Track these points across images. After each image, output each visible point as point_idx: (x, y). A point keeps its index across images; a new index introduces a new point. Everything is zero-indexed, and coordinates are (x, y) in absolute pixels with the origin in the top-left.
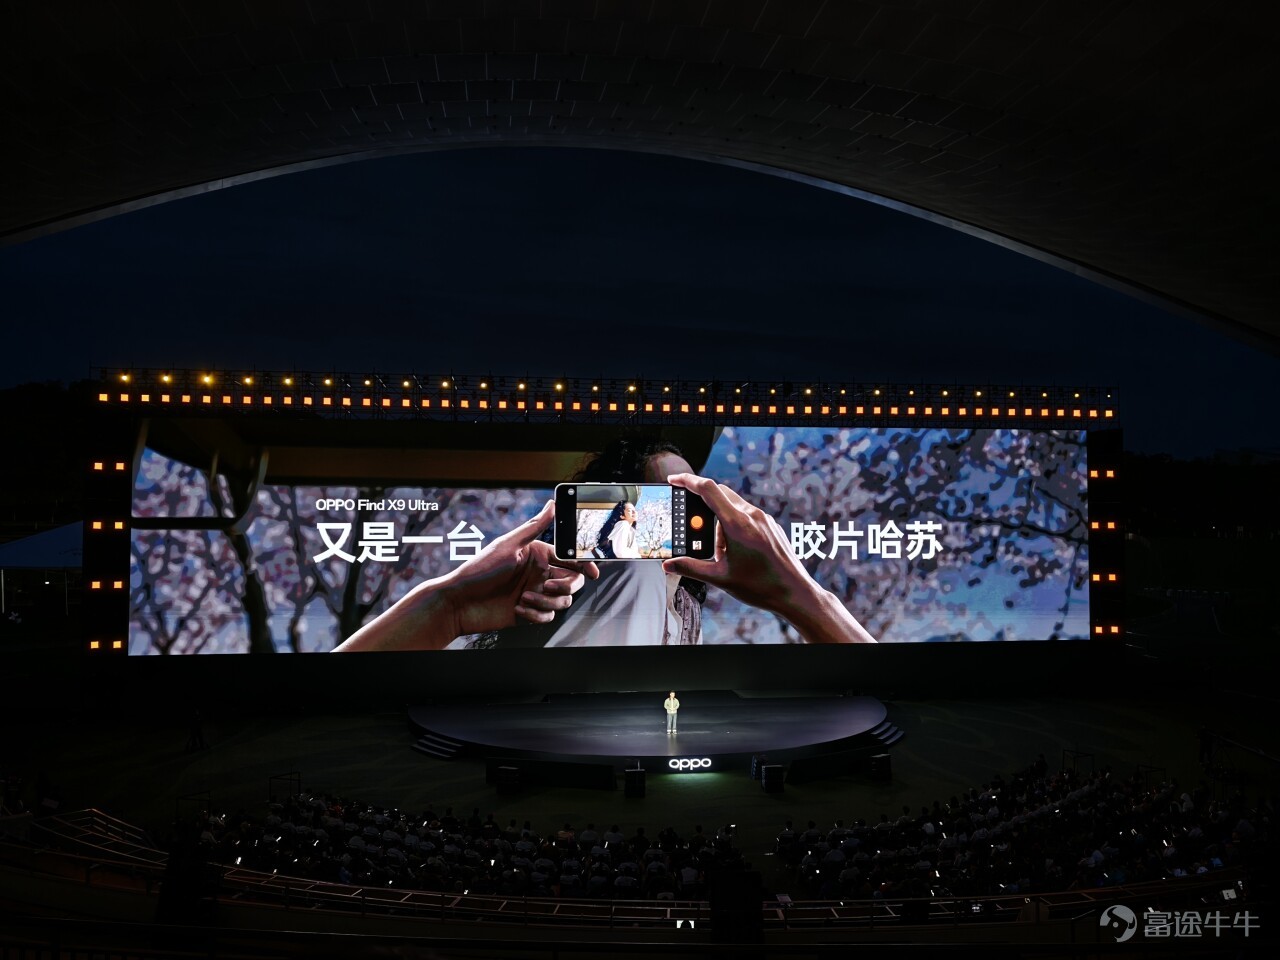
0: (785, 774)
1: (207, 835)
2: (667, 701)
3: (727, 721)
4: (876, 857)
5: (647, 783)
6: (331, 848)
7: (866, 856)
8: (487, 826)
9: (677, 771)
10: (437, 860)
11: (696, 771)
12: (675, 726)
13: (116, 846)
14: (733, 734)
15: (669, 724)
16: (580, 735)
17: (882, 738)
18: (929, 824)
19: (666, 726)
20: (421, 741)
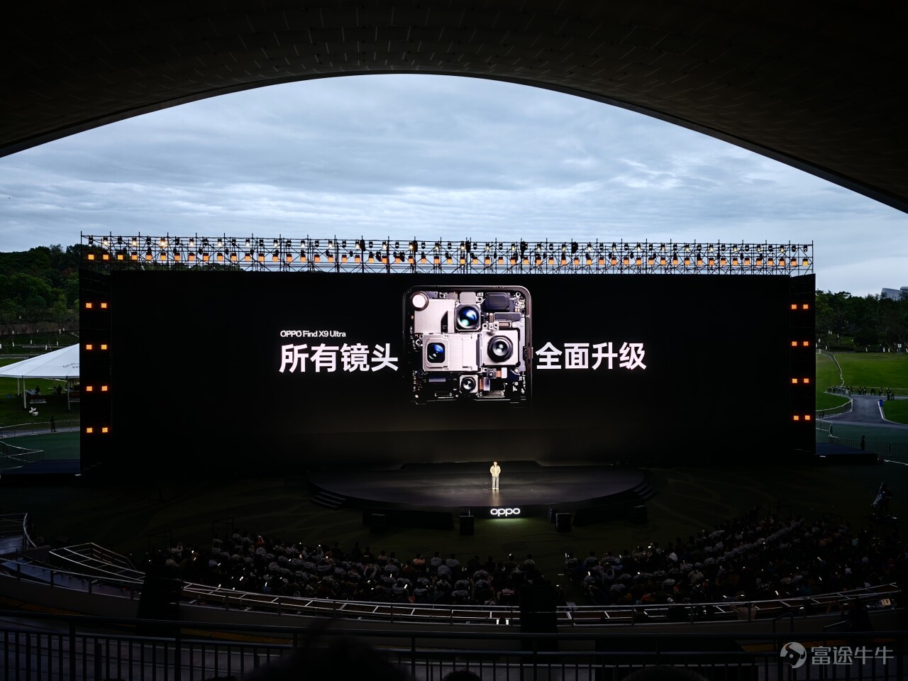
0: (572, 519)
1: (170, 561)
2: (492, 467)
3: (532, 482)
4: (636, 577)
5: (476, 525)
6: (256, 570)
7: (629, 576)
8: (365, 556)
9: (496, 517)
10: (330, 578)
11: (509, 517)
12: (498, 485)
13: (109, 568)
14: (535, 491)
15: (494, 484)
16: (429, 492)
17: (641, 494)
18: (673, 554)
19: (491, 486)
20: (318, 496)
